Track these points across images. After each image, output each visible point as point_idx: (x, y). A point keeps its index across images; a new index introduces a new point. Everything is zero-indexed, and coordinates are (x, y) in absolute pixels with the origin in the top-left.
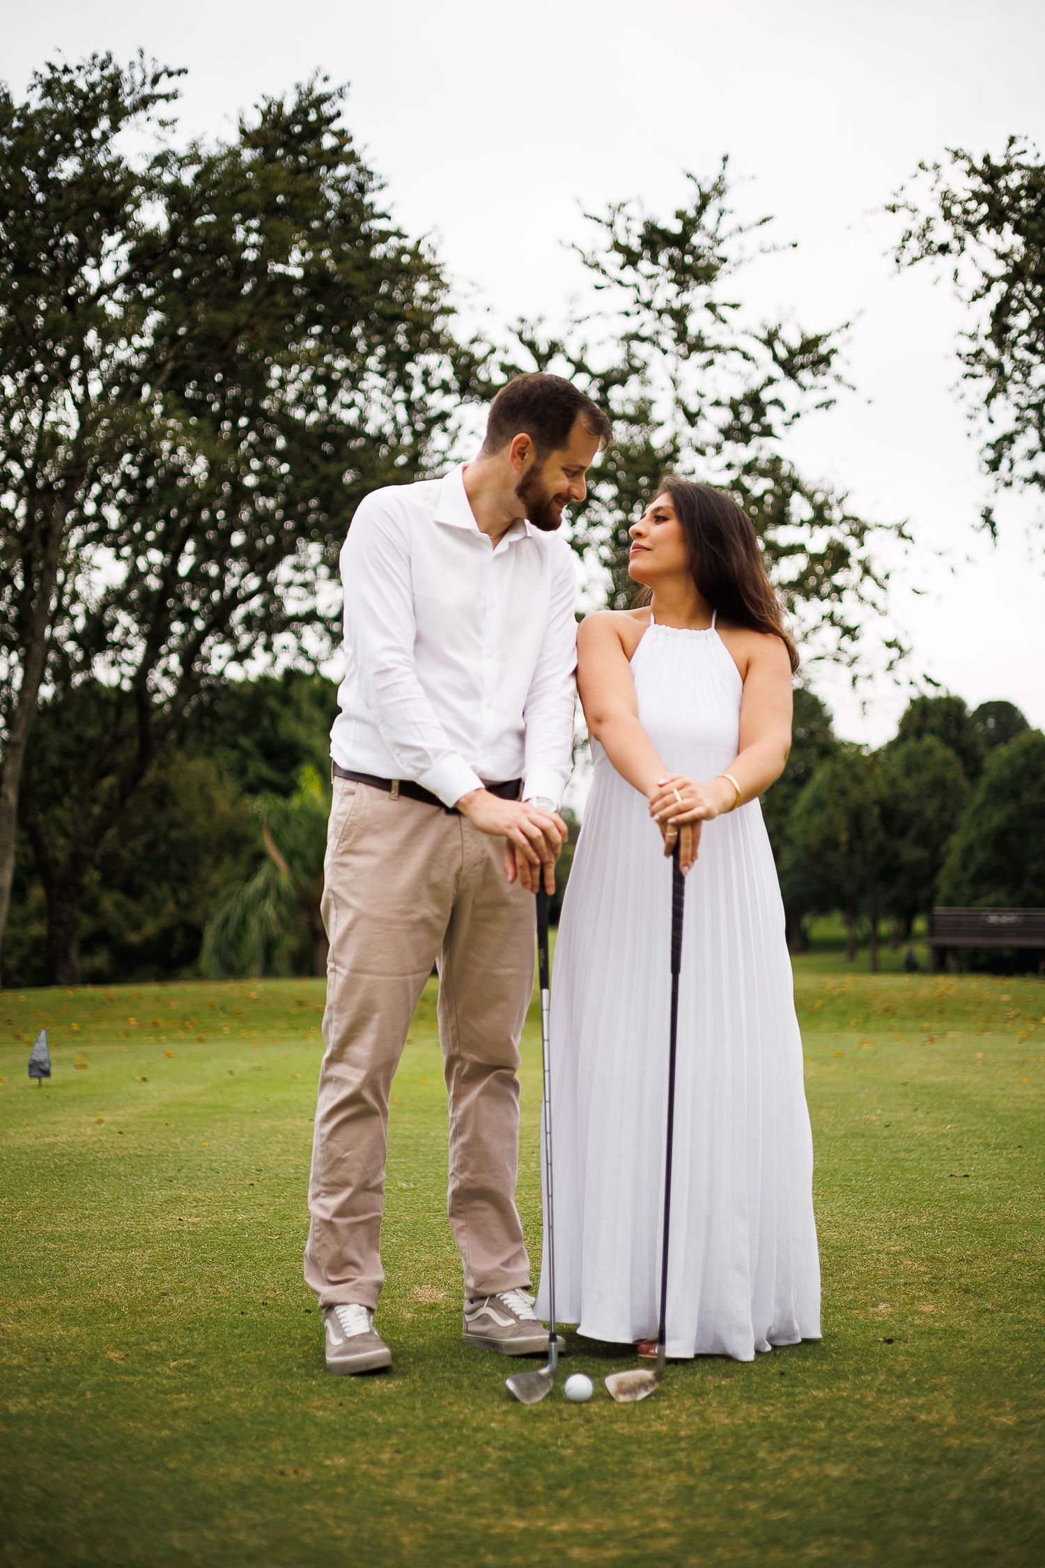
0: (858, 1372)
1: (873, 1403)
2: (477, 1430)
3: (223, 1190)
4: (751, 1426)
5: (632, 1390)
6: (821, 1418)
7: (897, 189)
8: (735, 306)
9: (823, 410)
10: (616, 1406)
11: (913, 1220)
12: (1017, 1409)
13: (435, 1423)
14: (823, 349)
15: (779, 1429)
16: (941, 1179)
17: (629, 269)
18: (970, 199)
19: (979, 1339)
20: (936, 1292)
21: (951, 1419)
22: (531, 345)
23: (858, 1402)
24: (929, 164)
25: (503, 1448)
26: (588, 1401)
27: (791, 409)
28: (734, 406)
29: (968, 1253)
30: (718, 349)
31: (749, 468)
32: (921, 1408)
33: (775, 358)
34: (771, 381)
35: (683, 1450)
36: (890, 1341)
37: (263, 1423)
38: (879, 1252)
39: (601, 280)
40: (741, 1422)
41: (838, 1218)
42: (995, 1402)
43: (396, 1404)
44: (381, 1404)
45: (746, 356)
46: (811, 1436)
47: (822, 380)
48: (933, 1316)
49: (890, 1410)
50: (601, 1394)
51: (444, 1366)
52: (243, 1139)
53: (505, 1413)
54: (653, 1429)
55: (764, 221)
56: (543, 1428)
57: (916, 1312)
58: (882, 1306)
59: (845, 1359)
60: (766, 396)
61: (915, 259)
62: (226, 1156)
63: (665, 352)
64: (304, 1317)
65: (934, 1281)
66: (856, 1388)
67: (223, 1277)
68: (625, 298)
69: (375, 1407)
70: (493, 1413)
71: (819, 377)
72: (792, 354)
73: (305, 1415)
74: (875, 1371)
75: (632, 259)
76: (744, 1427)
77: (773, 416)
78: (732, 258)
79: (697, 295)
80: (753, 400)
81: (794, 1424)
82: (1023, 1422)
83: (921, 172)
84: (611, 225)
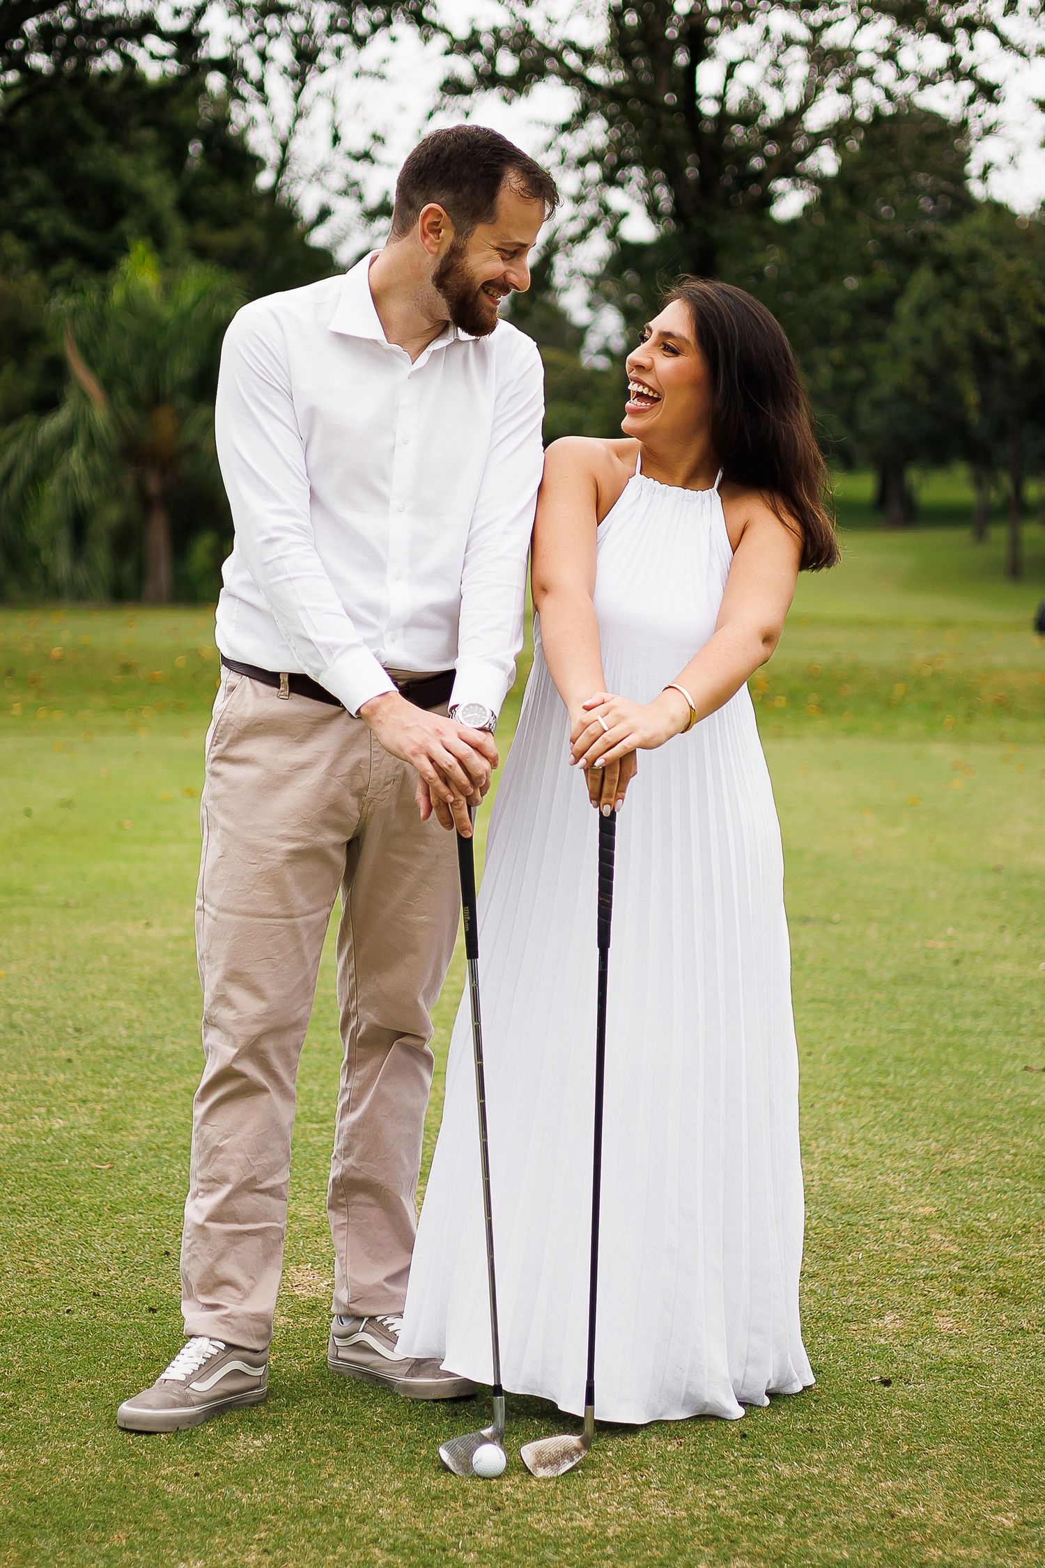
0: (839, 1435)
1: (847, 1488)
2: (362, 1520)
3: (31, 1068)
4: (694, 1521)
5: (554, 1461)
6: (781, 1510)
10: (534, 1484)
11: (957, 1157)
12: (1024, 1500)
13: (311, 1506)
15: (727, 1527)
16: (1011, 1075)
19: (1001, 1380)
20: (962, 1293)
21: (938, 1517)
23: (830, 1484)
25: (392, 1550)
26: (498, 1477)
29: (1019, 1221)
32: (901, 1498)
35: (608, 1557)
36: (887, 1383)
37: (101, 1501)
38: (902, 1217)
40: (684, 1514)
41: (858, 1150)
42: (998, 1489)
43: (263, 1473)
44: (245, 1475)
46: (764, 1538)
48: (950, 1338)
49: (866, 1500)
50: (516, 1467)
51: (324, 1412)
52: (53, 964)
53: (398, 1492)
54: (575, 1524)
56: (444, 1517)
57: (931, 1332)
58: (887, 1319)
59: (827, 1411)
62: (30, 997)
64: (148, 1319)
65: (963, 1272)
66: (832, 1462)
67: (40, 1241)
69: (240, 1480)
70: (383, 1492)
73: (154, 1492)
74: (859, 1432)
76: (685, 1522)
81: (747, 1519)
82: (1026, 1523)
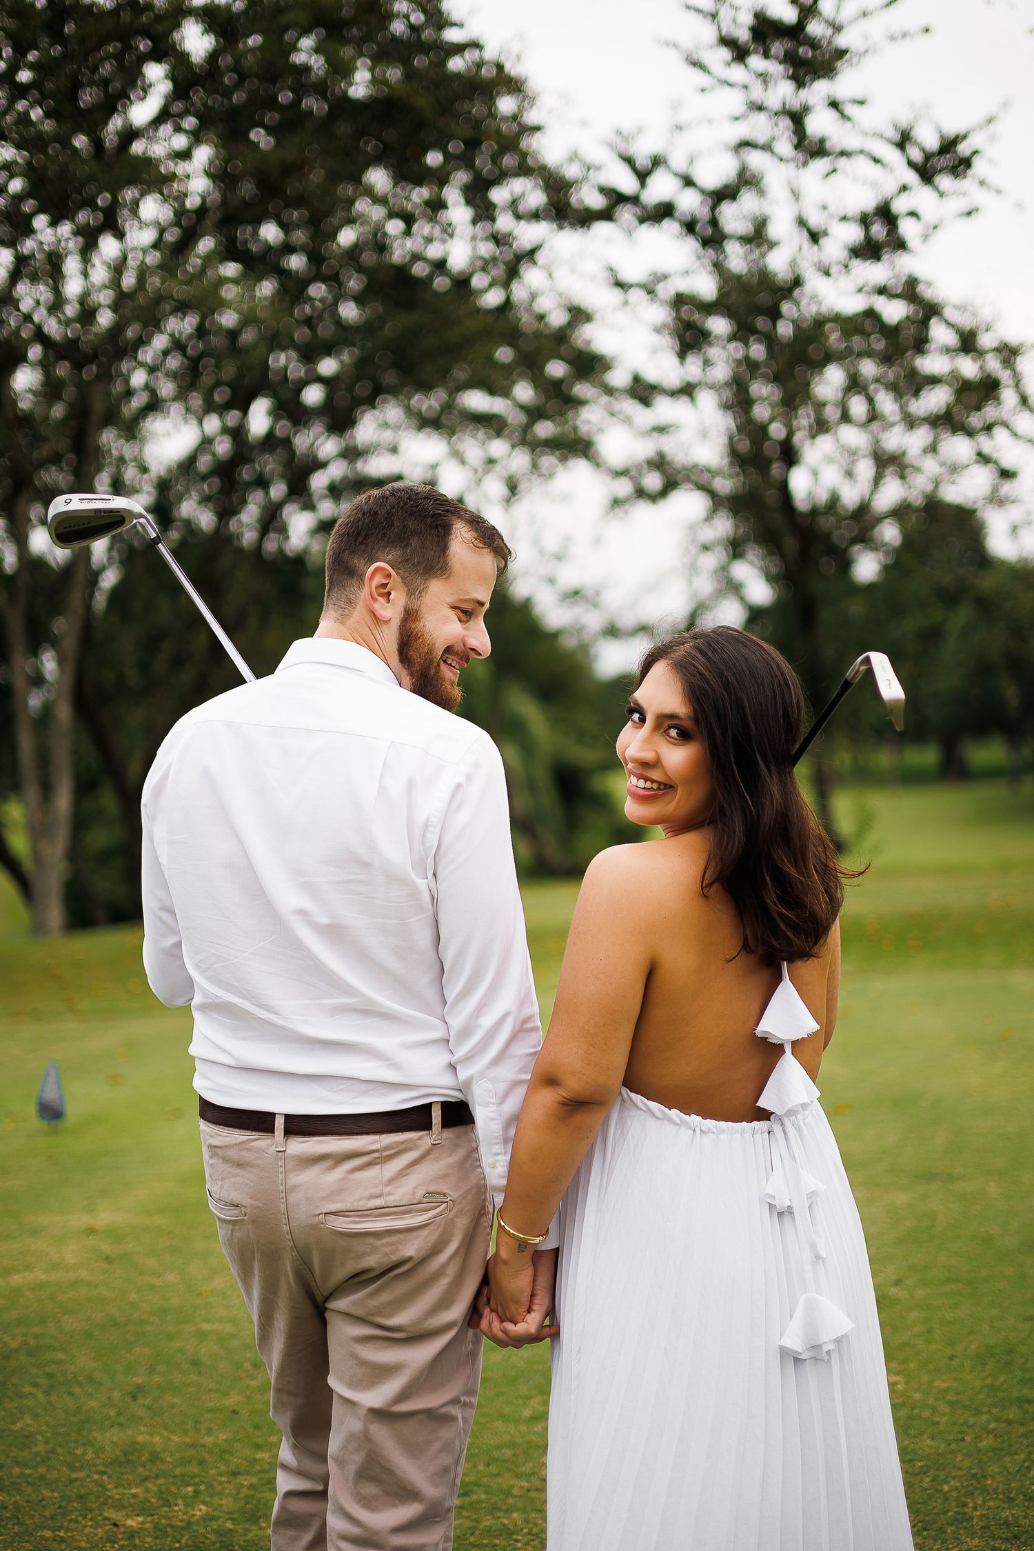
8: (861, 103)
9: (965, 219)
14: (964, 149)
17: (737, 66)
22: (629, 161)
27: (928, 220)
28: (865, 220)
30: (843, 153)
31: (882, 291)
33: (911, 164)
34: (904, 188)
39: (704, 81)
45: (876, 161)
47: (961, 185)
60: (900, 206)
63: (781, 160)
68: (734, 101)
71: (959, 181)
72: (928, 156)
75: (740, 53)
77: (907, 228)
78: (857, 46)
79: (817, 92)
80: (885, 213)
84: (714, 16)
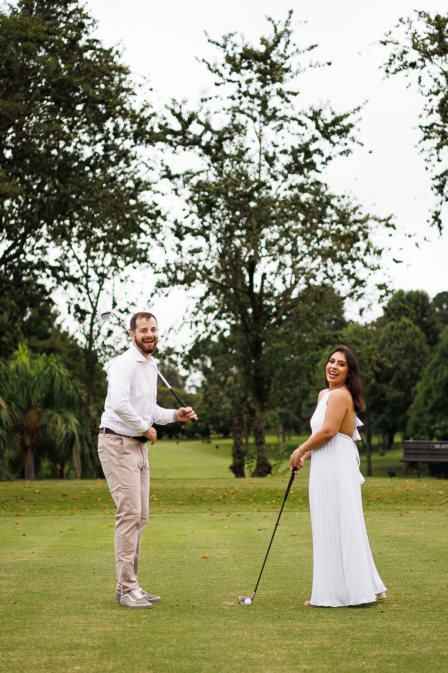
7: (388, 33)
8: (295, 94)
9: (344, 156)
14: (345, 122)
17: (234, 73)
18: (427, 38)
22: (179, 116)
24: (405, 20)
27: (326, 155)
28: (294, 153)
30: (285, 118)
31: (302, 188)
33: (318, 127)
34: (315, 139)
39: (219, 80)
45: (300, 123)
47: (343, 140)
55: (312, 47)
60: (312, 147)
61: (397, 70)
63: (255, 120)
71: (343, 138)
72: (327, 126)
75: (236, 68)
78: (294, 69)
79: (273, 88)
80: (305, 149)
83: (401, 24)
84: (224, 47)
